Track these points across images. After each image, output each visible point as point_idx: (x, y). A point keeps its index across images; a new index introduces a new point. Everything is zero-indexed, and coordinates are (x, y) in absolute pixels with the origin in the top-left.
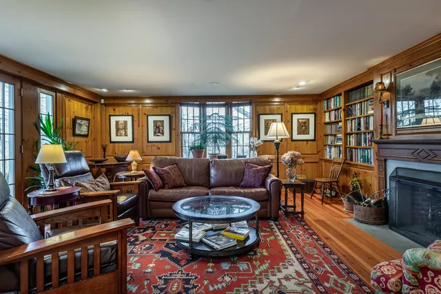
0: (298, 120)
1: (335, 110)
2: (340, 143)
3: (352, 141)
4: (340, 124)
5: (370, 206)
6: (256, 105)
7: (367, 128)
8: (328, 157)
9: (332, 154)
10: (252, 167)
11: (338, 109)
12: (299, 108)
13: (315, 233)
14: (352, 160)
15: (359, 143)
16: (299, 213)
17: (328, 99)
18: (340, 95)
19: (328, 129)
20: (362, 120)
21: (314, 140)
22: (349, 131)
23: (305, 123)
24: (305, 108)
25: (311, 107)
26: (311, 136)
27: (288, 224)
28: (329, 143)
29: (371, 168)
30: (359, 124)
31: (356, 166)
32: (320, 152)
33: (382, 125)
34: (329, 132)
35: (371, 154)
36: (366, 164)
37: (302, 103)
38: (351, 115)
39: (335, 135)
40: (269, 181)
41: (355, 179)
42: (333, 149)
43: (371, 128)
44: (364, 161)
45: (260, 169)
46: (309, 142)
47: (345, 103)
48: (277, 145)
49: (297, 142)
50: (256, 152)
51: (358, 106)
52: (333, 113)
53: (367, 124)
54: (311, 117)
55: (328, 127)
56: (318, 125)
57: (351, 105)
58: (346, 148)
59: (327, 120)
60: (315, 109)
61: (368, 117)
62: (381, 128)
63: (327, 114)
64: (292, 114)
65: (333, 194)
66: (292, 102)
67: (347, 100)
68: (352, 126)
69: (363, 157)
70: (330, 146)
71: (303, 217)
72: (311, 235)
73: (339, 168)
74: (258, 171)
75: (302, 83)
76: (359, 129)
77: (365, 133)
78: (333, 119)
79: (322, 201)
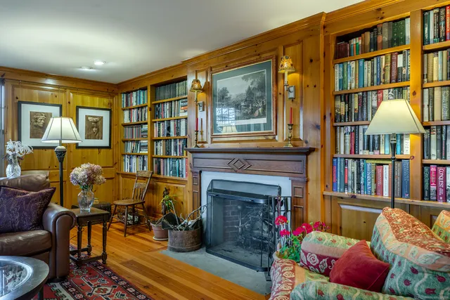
0: (87, 117)
1: (138, 108)
2: (144, 152)
3: (160, 149)
4: (145, 127)
5: (187, 229)
6: (14, 86)
7: (178, 134)
8: (127, 170)
9: (133, 166)
10: (15, 194)
11: (142, 107)
12: (88, 100)
13: (129, 285)
14: (159, 173)
15: (168, 152)
16: (98, 258)
17: (128, 93)
18: (144, 89)
19: (128, 133)
20: (172, 123)
21: (109, 148)
22: (156, 136)
23: (96, 122)
24: (97, 101)
25: (106, 101)
26: (104, 142)
27: (86, 282)
28: (129, 151)
29: (184, 182)
30: (169, 128)
31: (165, 180)
32: (117, 163)
33: (197, 131)
34: (129, 137)
35: (184, 165)
36: (177, 178)
37: (93, 93)
38: (157, 116)
39: (138, 142)
40: (52, 216)
41: (166, 197)
42: (134, 160)
43: (183, 134)
44: (174, 174)
45: (32, 197)
46: (102, 150)
47: (151, 101)
48: (61, 154)
49: (86, 150)
50: (18, 167)
51: (167, 106)
52: (134, 112)
53: (178, 128)
54: (105, 115)
55: (129, 130)
56: (114, 127)
57: (159, 104)
58: (152, 158)
59: (126, 121)
60: (111, 104)
61: (179, 120)
62: (197, 134)
63: (126, 113)
64: (78, 108)
65: (136, 219)
66: (77, 89)
67: (154, 97)
68: (160, 130)
69: (173, 169)
70: (130, 156)
71: (104, 262)
72: (125, 288)
73: (144, 185)
74: (28, 200)
75: (99, 63)
76: (168, 135)
77: (175, 140)
78: (134, 120)
79: (125, 232)
